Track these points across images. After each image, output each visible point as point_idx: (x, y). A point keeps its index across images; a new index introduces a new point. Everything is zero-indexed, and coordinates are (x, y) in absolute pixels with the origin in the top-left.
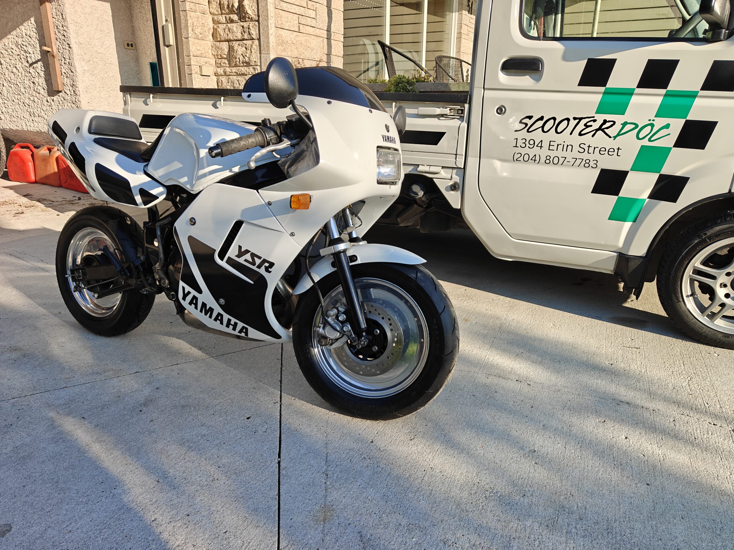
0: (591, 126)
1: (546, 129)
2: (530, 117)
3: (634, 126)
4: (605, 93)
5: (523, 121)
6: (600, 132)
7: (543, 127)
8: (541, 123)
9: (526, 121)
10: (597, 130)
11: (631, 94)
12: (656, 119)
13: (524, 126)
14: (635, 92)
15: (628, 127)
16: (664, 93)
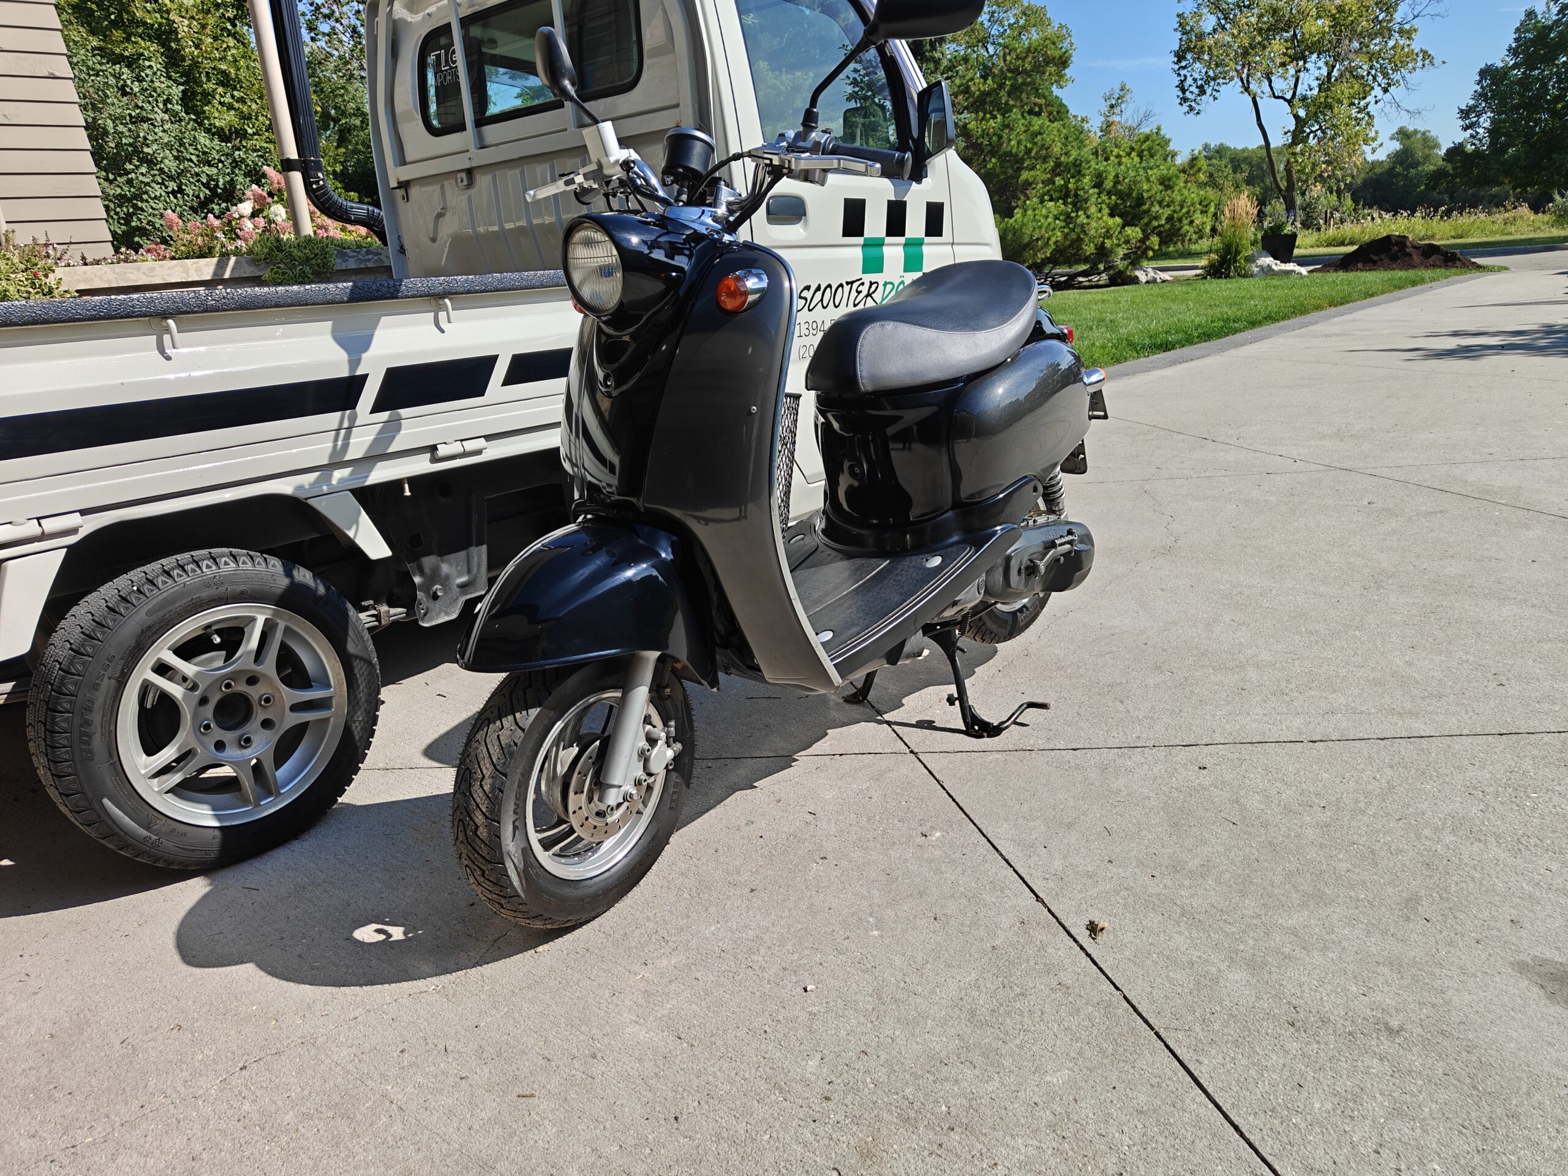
0: (861, 292)
1: (825, 305)
2: (808, 288)
3: (891, 286)
4: (864, 246)
5: (802, 295)
6: (869, 298)
7: (822, 300)
8: (819, 294)
9: (805, 294)
10: (867, 296)
11: (882, 245)
12: (906, 274)
13: (804, 301)
14: (886, 242)
15: (889, 287)
16: (904, 242)
